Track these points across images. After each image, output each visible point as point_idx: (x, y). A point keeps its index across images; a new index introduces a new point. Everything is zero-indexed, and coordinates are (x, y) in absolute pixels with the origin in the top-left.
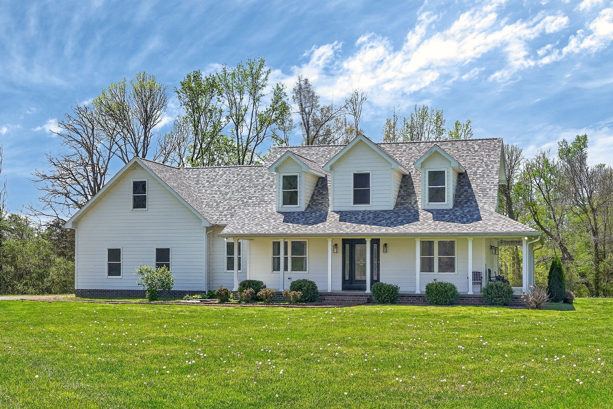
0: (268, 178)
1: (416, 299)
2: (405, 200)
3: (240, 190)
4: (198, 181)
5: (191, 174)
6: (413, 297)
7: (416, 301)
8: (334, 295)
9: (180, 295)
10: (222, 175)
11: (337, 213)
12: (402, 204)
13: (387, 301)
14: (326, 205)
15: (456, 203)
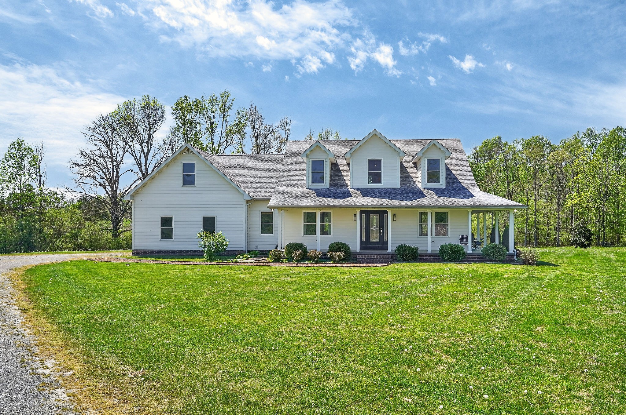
0: (291, 164)
1: (428, 257)
2: (405, 181)
3: (266, 172)
4: (230, 165)
5: (223, 159)
6: (425, 255)
7: (428, 258)
8: (362, 254)
9: (233, 254)
10: (248, 161)
11: (357, 190)
12: (404, 184)
13: (410, 259)
14: (344, 184)
15: (448, 184)
